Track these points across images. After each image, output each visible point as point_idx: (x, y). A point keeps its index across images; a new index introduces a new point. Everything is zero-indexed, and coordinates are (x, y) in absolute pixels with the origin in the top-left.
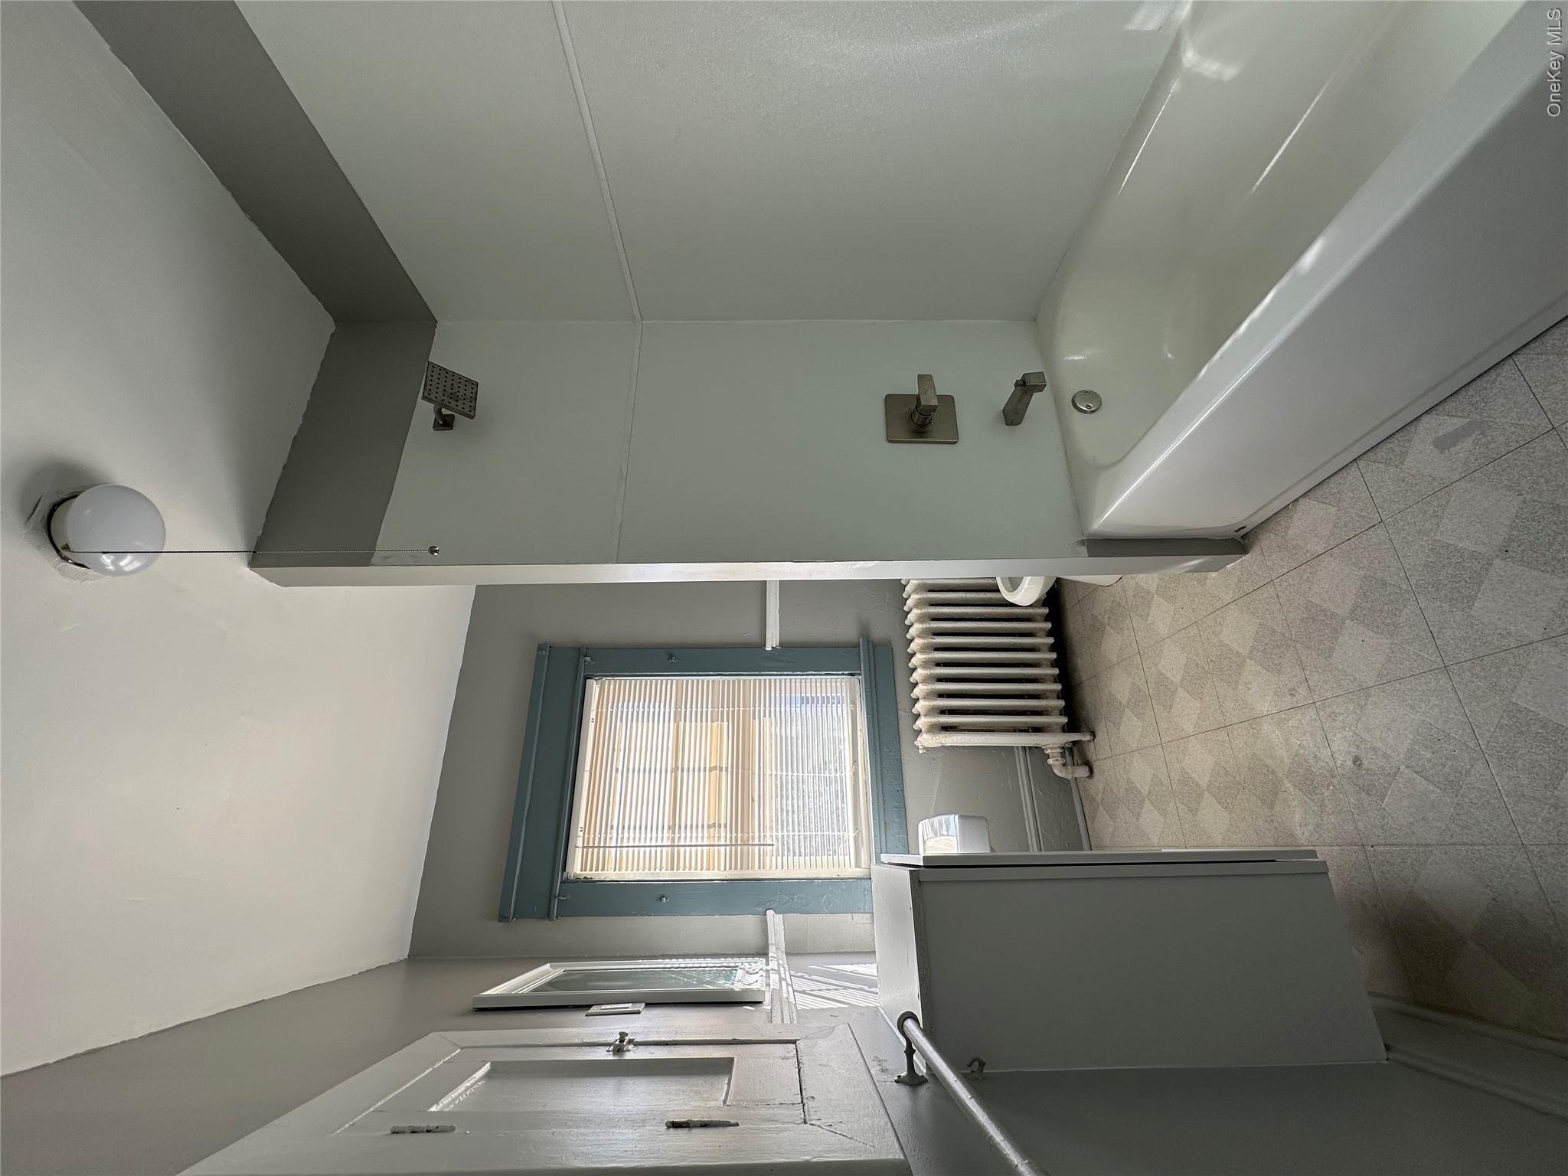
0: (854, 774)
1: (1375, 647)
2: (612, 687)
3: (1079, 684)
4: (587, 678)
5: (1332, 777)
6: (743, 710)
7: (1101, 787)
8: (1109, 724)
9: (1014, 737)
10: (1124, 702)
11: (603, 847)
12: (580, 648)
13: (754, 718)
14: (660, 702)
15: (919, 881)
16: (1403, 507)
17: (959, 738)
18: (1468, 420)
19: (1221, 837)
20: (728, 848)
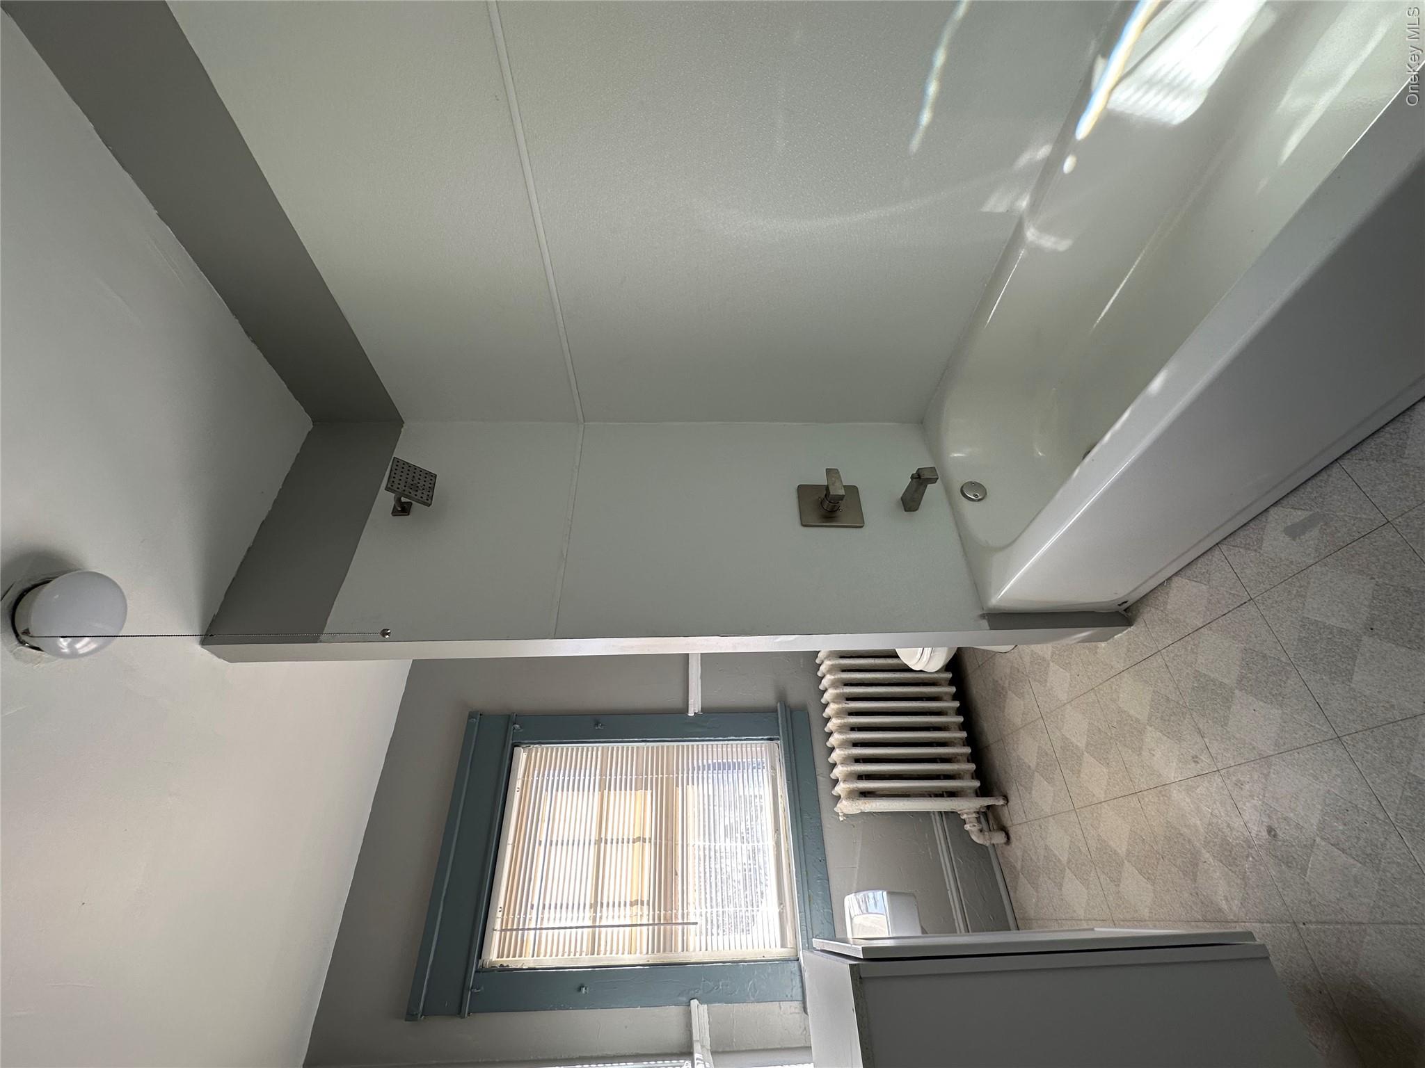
0: (776, 844)
1: (1267, 716)
2: (539, 754)
3: (986, 747)
4: (515, 745)
5: (1249, 847)
6: (666, 777)
7: (1019, 853)
8: (1020, 788)
9: (930, 803)
10: (1033, 765)
11: (522, 930)
12: (509, 716)
13: (677, 786)
14: (586, 769)
15: (860, 978)
16: (1268, 587)
17: (878, 804)
18: (1311, 513)
19: (1147, 910)
20: (651, 928)
